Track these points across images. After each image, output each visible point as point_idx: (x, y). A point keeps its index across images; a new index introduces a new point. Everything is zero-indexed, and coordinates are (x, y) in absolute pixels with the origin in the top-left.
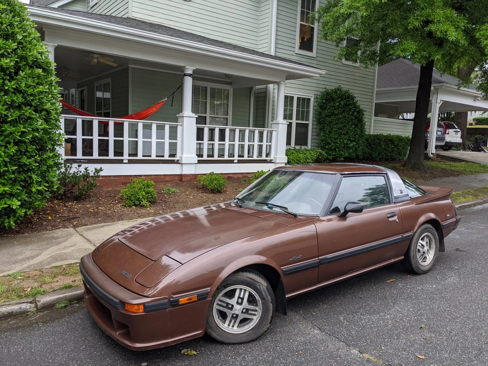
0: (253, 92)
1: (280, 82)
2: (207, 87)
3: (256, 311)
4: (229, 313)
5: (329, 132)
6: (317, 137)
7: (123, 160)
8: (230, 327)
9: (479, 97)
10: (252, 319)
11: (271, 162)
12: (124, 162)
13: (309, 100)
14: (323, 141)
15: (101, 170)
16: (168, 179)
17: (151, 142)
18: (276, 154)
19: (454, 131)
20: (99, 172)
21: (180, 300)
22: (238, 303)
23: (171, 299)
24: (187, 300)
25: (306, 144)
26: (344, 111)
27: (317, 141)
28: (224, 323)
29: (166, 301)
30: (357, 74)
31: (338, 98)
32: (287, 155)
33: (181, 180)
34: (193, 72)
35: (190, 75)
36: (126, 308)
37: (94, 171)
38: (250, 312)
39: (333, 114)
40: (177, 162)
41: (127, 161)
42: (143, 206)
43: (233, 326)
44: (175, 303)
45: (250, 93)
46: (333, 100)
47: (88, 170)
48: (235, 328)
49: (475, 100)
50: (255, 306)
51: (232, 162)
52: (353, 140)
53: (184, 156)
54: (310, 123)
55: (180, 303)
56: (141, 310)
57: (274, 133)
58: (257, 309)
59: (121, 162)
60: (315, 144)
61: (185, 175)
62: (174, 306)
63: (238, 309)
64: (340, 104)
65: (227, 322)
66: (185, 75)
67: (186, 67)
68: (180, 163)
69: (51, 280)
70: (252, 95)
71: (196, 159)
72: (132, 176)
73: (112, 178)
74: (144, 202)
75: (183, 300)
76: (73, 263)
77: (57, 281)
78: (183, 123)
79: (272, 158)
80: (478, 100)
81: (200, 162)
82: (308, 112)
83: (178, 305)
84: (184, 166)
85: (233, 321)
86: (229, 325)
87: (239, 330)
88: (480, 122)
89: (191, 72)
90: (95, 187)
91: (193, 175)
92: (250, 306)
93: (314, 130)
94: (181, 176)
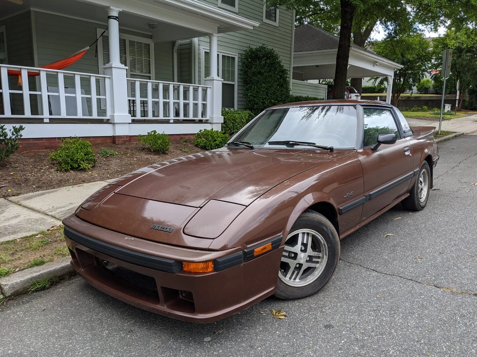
0: (176, 48)
1: (212, 34)
2: (125, 40)
3: (319, 257)
4: (292, 263)
5: (256, 92)
6: (244, 99)
7: (43, 118)
8: (292, 280)
9: (377, 62)
10: (315, 268)
11: (206, 122)
12: (45, 121)
13: (234, 58)
14: (250, 101)
15: (21, 128)
16: (98, 142)
17: (75, 98)
18: (212, 113)
19: (355, 96)
20: (19, 132)
21: (256, 250)
22: (302, 251)
23: (245, 250)
24: (262, 249)
25: (233, 107)
26: (270, 71)
27: (243, 103)
28: (285, 276)
29: (241, 253)
30: (276, 34)
31: (264, 57)
32: (222, 115)
33: (114, 142)
34: (119, 14)
35: (116, 18)
36: (185, 269)
37: (13, 130)
38: (314, 260)
39: (260, 73)
40: (107, 122)
41: (48, 121)
42: (84, 170)
43: (295, 279)
44: (248, 256)
45: (173, 49)
46: (259, 58)
47: (5, 129)
48: (297, 280)
49: (374, 66)
50: (318, 252)
51: (167, 122)
52: (280, 100)
53: (115, 114)
54: (236, 84)
55: (255, 254)
56: (210, 269)
57: (209, 91)
58: (321, 255)
59: (41, 121)
60: (241, 107)
61: (119, 137)
62: (249, 259)
63: (302, 257)
64: (266, 62)
65: (289, 275)
66: (110, 17)
67: (111, 8)
68: (111, 123)
69: (10, 258)
70: (175, 51)
71: (129, 118)
72: (56, 138)
73: (31, 141)
74: (84, 165)
75: (258, 250)
76: (28, 235)
77: (19, 259)
78: (112, 75)
79: (207, 118)
80: (377, 65)
81: (134, 122)
82: (233, 72)
83: (253, 257)
84: (116, 125)
85: (296, 272)
86: (290, 278)
87: (303, 282)
88: (365, 90)
89: (116, 14)
90: (16, 149)
91: (127, 136)
92: (314, 253)
93: (240, 92)
94: (113, 139)
